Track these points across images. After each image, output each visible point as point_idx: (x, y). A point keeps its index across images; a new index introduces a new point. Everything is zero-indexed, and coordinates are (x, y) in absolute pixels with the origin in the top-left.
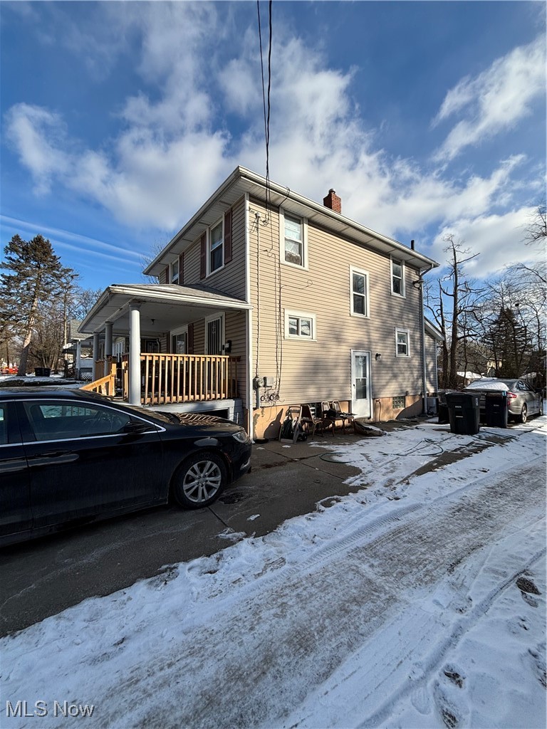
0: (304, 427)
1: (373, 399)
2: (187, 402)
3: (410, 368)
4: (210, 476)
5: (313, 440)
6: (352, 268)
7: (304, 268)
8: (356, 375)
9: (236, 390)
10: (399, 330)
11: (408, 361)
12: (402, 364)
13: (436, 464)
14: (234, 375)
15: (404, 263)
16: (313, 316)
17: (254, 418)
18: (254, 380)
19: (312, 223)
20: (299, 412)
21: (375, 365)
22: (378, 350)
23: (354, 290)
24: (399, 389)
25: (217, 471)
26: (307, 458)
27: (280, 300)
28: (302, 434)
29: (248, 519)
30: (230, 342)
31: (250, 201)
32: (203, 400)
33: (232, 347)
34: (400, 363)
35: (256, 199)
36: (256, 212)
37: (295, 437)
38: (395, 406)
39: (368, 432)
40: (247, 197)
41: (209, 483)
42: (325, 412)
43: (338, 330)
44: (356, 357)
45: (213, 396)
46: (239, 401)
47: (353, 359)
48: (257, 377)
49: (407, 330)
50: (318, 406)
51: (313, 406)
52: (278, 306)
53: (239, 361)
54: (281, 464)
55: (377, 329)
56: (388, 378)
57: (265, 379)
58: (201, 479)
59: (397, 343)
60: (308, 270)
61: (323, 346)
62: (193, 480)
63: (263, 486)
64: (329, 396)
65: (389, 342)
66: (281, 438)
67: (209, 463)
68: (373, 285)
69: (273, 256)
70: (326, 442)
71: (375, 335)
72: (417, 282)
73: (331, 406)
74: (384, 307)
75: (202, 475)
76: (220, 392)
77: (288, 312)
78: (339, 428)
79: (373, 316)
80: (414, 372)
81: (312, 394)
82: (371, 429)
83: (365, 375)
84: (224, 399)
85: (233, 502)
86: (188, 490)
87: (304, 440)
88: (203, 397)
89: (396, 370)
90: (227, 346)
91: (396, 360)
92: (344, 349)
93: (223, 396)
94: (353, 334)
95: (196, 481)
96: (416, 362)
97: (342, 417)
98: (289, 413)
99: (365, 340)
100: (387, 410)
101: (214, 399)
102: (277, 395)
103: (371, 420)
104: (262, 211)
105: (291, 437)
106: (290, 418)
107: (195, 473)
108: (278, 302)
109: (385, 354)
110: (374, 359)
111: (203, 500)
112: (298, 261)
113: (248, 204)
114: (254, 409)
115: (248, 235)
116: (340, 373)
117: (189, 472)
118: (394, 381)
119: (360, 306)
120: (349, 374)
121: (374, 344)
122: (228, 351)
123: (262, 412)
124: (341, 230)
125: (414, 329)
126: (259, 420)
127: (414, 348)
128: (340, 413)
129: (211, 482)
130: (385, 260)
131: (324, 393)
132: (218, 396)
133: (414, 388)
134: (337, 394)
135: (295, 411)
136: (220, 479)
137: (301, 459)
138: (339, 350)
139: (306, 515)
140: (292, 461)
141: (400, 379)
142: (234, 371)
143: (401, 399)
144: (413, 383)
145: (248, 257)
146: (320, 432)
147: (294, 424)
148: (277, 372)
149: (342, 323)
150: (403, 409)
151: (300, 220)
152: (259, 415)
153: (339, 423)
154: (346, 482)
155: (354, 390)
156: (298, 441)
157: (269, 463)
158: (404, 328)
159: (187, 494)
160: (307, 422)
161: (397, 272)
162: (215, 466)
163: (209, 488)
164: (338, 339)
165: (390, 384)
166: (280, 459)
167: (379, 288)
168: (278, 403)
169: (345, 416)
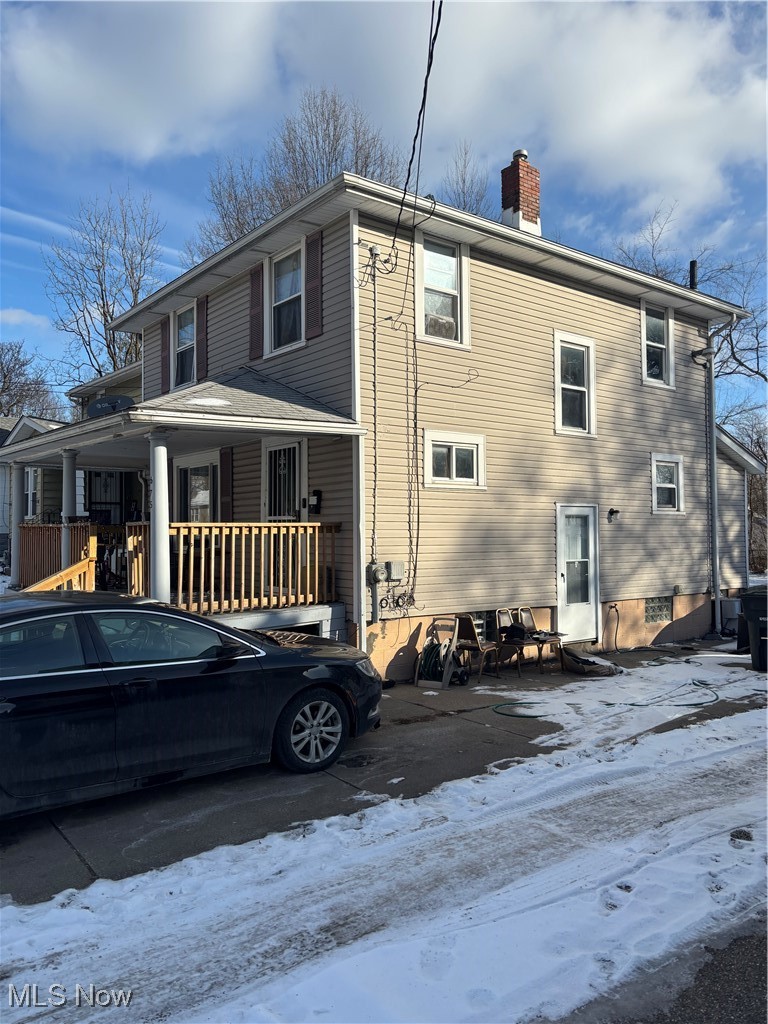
0: (461, 658)
1: (604, 603)
2: (247, 610)
3: (685, 537)
4: (326, 725)
5: (479, 683)
6: (559, 336)
7: (460, 346)
8: (567, 553)
9: (334, 588)
10: (660, 457)
11: (681, 523)
12: (668, 530)
13: (693, 718)
14: (329, 558)
15: (671, 313)
16: (479, 439)
17: (368, 640)
18: (369, 569)
19: (479, 253)
20: (452, 629)
21: (607, 534)
22: (615, 502)
23: (564, 379)
24: (658, 582)
25: (336, 719)
26: (470, 711)
27: (415, 412)
28: (459, 670)
29: (389, 782)
30: (318, 493)
31: (361, 224)
32: (274, 607)
33: (323, 504)
34: (663, 528)
35: (370, 221)
36: (371, 245)
37: (447, 677)
38: (651, 616)
39: (587, 668)
40: (354, 218)
41: (324, 735)
42: (504, 629)
43: (530, 463)
44: (568, 517)
45: (292, 599)
46: (339, 608)
47: (561, 522)
48: (373, 562)
49: (679, 457)
50: (490, 617)
51: (480, 618)
52: (412, 424)
53: (340, 531)
54: (426, 719)
55: (614, 459)
56: (635, 558)
57: (388, 566)
58: (314, 729)
59: (656, 485)
60: (470, 348)
61: (500, 497)
62: (302, 729)
63: (401, 747)
64: (512, 598)
65: (639, 484)
66: (420, 678)
67: (325, 705)
68: (605, 366)
69: (403, 327)
70: (504, 687)
71: (608, 472)
72: (700, 353)
73: (515, 617)
74: (629, 411)
75: (315, 723)
76: (304, 592)
77: (432, 436)
78: (531, 662)
79: (604, 431)
80: (694, 544)
81: (479, 595)
82: (594, 663)
83: (585, 553)
84: (312, 604)
85: (361, 765)
86: (297, 744)
87: (463, 683)
88: (274, 601)
89: (653, 543)
90: (313, 501)
91: (653, 521)
92: (543, 502)
93: (310, 598)
94: (562, 472)
95: (307, 732)
96: (698, 524)
97: (537, 639)
98: (433, 631)
99: (587, 482)
100: (634, 626)
101: (294, 605)
102: (411, 597)
103: (599, 646)
104: (382, 242)
105: (438, 676)
106: (435, 641)
107: (307, 719)
108: (412, 416)
109: (631, 509)
110: (606, 521)
111: (318, 761)
112: (452, 331)
113: (357, 231)
114: (369, 623)
115: (357, 292)
116: (534, 551)
117: (299, 717)
118: (649, 564)
119: (575, 411)
120: (552, 553)
121: (606, 489)
122: (316, 512)
123: (383, 629)
124: (536, 261)
125: (695, 455)
126: (378, 642)
127: (694, 496)
128: (532, 631)
129: (328, 733)
130: (630, 313)
131: (503, 592)
132: (301, 599)
133: (693, 578)
134: (528, 594)
135: (444, 628)
136: (340, 730)
137: (460, 712)
138: (531, 505)
139: (472, 778)
140: (444, 714)
141: (662, 561)
142: (329, 551)
143: (663, 601)
144: (691, 569)
145: (357, 334)
146: (494, 669)
147: (443, 652)
148: (411, 553)
149: (538, 450)
150: (667, 622)
151: (454, 250)
152: (376, 636)
153: (530, 651)
154: (536, 741)
155: (562, 586)
156: (451, 684)
157: (406, 717)
158: (671, 452)
159: (297, 750)
160: (469, 649)
161: (656, 335)
162: (333, 710)
163: (325, 743)
164: (531, 482)
165: (640, 571)
166: (421, 712)
167: (619, 372)
168: (412, 611)
169: (542, 637)
